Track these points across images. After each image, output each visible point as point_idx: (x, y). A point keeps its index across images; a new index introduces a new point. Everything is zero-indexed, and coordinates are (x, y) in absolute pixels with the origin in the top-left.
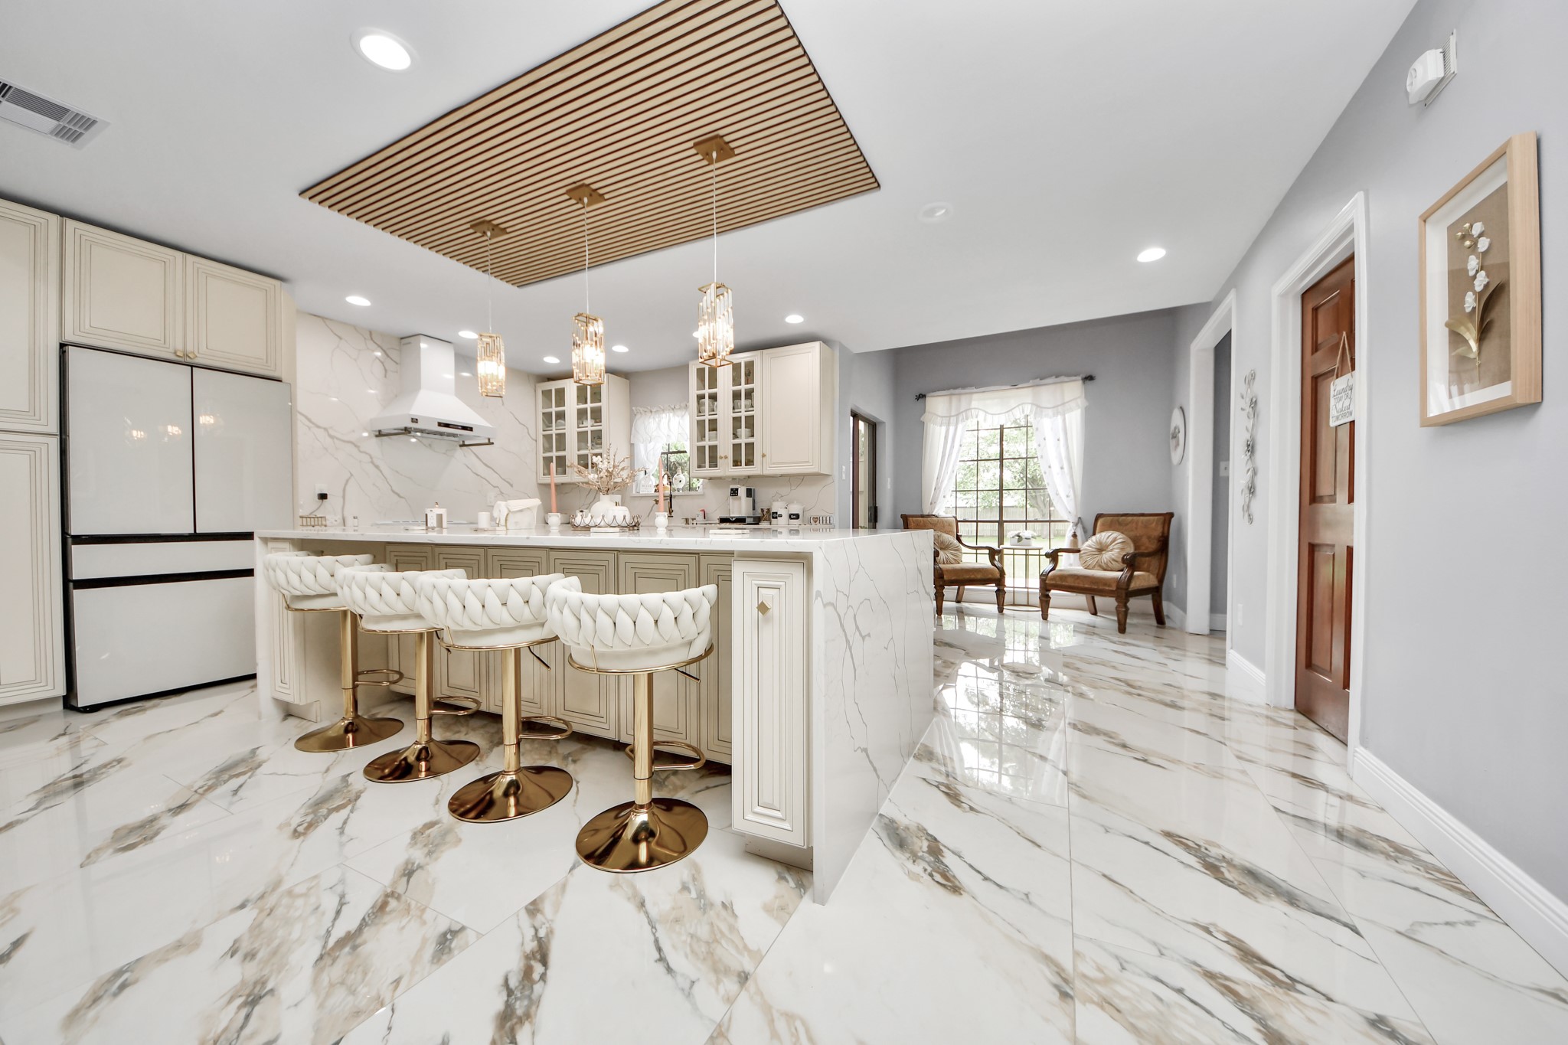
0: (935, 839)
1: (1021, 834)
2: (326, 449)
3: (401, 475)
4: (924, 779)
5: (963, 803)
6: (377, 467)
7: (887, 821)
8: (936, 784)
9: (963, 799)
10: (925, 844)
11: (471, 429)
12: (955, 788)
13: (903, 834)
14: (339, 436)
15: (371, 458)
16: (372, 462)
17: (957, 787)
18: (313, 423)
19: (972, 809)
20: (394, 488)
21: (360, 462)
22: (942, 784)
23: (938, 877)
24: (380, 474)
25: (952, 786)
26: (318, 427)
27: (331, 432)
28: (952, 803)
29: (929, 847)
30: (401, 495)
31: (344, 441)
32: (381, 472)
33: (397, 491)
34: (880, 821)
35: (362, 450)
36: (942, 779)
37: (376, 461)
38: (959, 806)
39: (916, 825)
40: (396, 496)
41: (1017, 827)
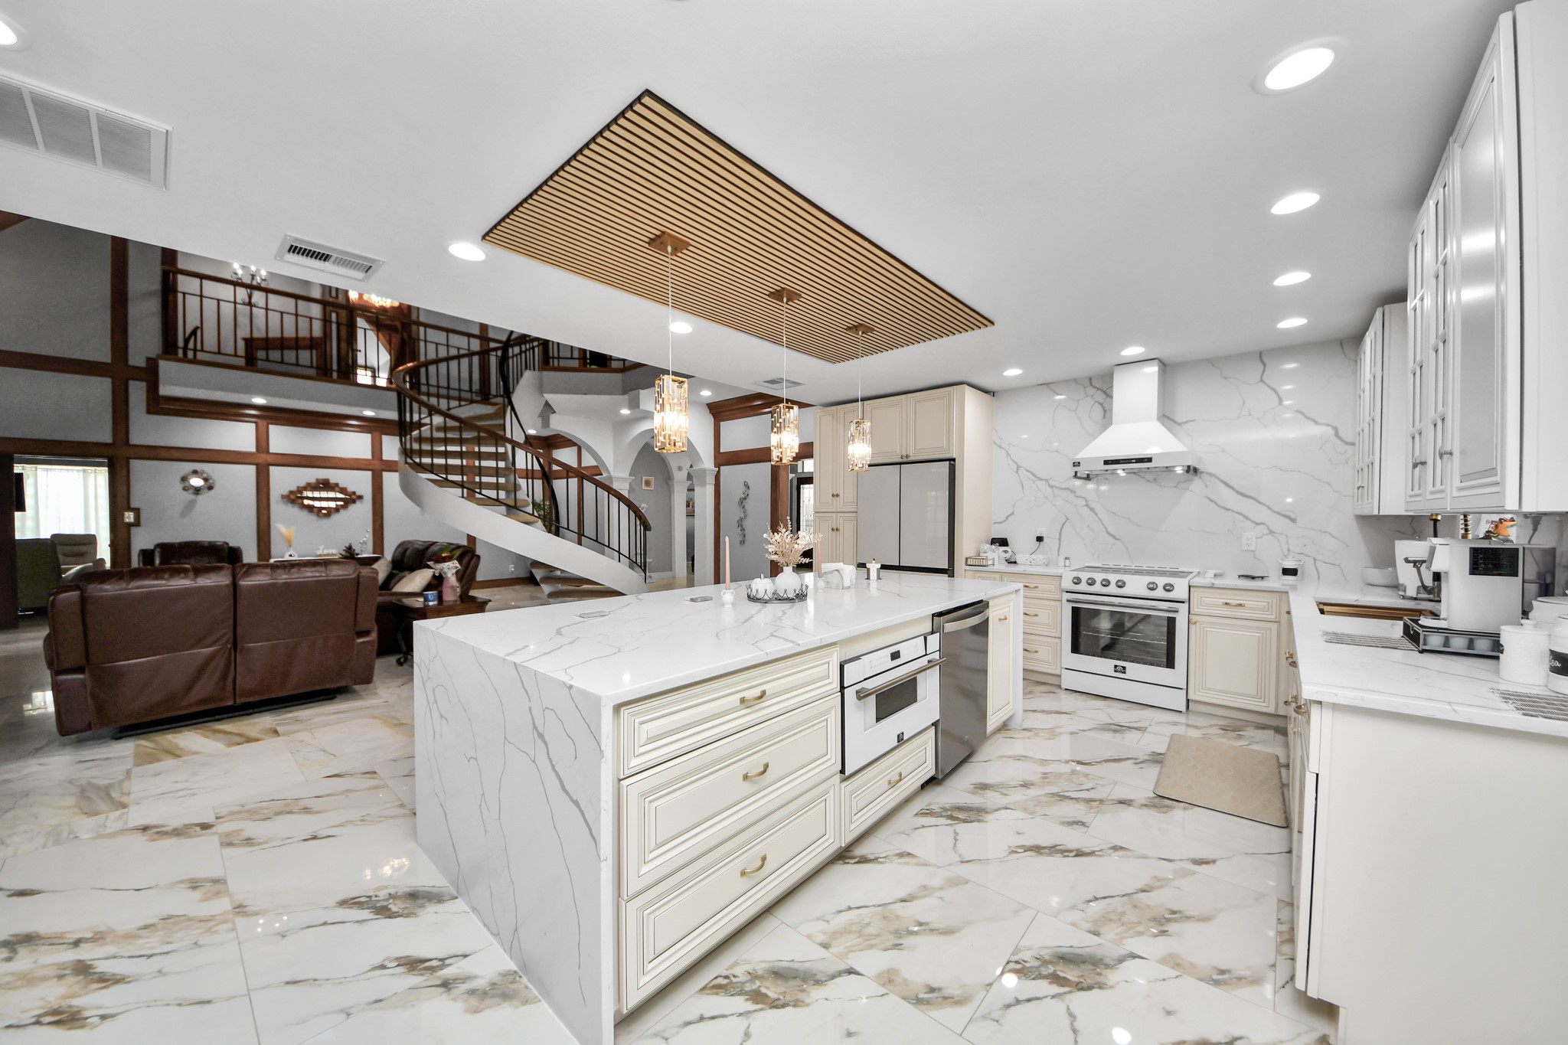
0: (390, 918)
1: (311, 982)
2: (1047, 498)
3: (1118, 516)
4: (466, 956)
5: (398, 965)
6: (1092, 510)
7: (446, 898)
8: (447, 962)
9: (401, 969)
10: (394, 908)
11: (1149, 460)
12: (422, 975)
13: (420, 901)
14: (1057, 484)
15: (1087, 501)
16: (1087, 505)
17: (422, 978)
18: (1037, 477)
19: (383, 967)
20: (1109, 530)
21: (1076, 506)
22: (441, 968)
23: (363, 899)
24: (1095, 516)
25: (427, 975)
26: (1041, 479)
27: (1052, 483)
28: (409, 956)
29: (390, 909)
30: (1117, 537)
31: (1062, 489)
32: (1096, 514)
33: (1112, 532)
34: (450, 894)
35: (1077, 494)
36: (448, 972)
37: (1092, 505)
38: (397, 959)
39: (418, 914)
40: (1111, 538)
41: (320, 985)
